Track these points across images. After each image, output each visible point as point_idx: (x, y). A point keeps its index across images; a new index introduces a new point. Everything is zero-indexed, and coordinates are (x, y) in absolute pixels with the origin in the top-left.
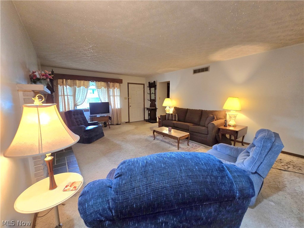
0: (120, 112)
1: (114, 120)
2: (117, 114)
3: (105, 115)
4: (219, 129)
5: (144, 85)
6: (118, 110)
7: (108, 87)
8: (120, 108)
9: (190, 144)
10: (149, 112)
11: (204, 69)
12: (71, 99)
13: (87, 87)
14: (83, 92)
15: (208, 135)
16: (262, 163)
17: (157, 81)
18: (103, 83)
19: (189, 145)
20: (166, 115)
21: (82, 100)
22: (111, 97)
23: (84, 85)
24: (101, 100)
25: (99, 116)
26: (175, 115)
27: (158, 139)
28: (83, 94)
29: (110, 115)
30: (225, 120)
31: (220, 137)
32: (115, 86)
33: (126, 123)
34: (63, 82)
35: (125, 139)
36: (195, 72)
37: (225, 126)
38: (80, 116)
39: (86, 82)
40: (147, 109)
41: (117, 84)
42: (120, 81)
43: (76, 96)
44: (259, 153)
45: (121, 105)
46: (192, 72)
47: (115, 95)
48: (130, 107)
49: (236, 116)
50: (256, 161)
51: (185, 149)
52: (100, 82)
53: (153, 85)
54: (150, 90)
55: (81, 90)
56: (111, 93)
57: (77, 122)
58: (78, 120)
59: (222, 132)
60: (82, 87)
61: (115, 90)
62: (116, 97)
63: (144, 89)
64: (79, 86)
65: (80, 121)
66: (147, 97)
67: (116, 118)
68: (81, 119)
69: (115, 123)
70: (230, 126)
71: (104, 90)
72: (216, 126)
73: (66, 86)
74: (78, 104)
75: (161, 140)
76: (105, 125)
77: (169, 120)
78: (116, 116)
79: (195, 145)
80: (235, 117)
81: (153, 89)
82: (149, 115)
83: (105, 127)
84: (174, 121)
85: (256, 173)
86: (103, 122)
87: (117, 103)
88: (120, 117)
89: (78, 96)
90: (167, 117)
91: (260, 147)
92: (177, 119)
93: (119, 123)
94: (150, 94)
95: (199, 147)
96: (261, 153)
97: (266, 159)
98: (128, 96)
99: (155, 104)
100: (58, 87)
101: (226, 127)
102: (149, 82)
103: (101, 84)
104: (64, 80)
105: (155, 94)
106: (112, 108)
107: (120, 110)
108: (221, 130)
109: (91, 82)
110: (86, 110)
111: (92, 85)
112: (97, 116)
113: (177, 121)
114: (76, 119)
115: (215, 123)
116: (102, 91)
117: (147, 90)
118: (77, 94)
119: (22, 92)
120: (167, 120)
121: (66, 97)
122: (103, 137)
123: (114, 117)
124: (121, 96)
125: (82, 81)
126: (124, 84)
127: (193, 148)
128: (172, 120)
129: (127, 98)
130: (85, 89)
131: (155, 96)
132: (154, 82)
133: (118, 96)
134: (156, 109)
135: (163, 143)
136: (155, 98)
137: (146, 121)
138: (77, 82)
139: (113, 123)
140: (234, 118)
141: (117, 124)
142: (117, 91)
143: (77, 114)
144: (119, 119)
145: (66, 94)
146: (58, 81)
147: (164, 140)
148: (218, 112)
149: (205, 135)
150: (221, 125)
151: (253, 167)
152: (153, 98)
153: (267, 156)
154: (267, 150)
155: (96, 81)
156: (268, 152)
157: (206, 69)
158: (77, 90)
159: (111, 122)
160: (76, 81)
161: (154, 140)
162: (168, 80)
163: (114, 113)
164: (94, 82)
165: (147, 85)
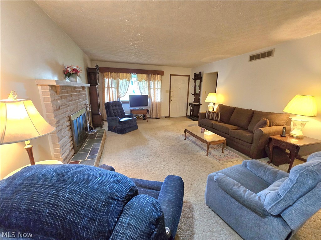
0: (160, 106)
1: (153, 113)
2: (157, 107)
3: (144, 108)
4: (271, 139)
5: (189, 76)
6: (158, 104)
7: (149, 79)
8: (160, 101)
9: (226, 152)
10: (192, 108)
11: (265, 53)
12: (115, 91)
13: (129, 79)
14: (126, 84)
15: (252, 145)
16: (291, 206)
17: (203, 72)
18: (144, 76)
19: (224, 153)
20: (206, 113)
21: (124, 93)
22: (152, 90)
23: (126, 78)
24: (141, 93)
25: (138, 109)
26: (218, 114)
27: (189, 139)
28: (125, 86)
29: (149, 108)
30: (283, 128)
31: (271, 150)
32: (156, 78)
33: (166, 117)
34: (108, 75)
35: (156, 134)
36: (252, 58)
37: (281, 136)
38: (117, 107)
39: (128, 74)
40: (190, 104)
41: (159, 76)
42: (161, 73)
43: (120, 88)
44: (288, 190)
45: (161, 98)
46: (248, 58)
47: (156, 87)
48: (171, 101)
49: (304, 123)
50: (281, 200)
51: (215, 156)
52: (141, 75)
53: (198, 77)
54: (195, 82)
55: (124, 83)
56: (152, 86)
57: (114, 113)
58: (116, 111)
59: (274, 144)
60: (124, 80)
61: (156, 82)
62: (156, 90)
63: (189, 82)
64: (122, 79)
65: (117, 112)
66: (192, 90)
67: (155, 112)
68: (119, 111)
69: (154, 116)
70: (292, 137)
71: (145, 82)
72: (266, 134)
73: (111, 79)
74: (121, 96)
75: (193, 142)
76: (144, 117)
77: (208, 119)
78: (155, 110)
79: (232, 153)
80: (303, 125)
81: (198, 81)
82: (192, 111)
83: (144, 119)
84: (215, 120)
85: (279, 216)
86: (142, 115)
87: (158, 96)
88: (160, 111)
89: (121, 88)
90: (206, 116)
91: (291, 181)
92: (219, 119)
93: (158, 117)
94: (195, 87)
95: (237, 157)
96: (290, 191)
97: (299, 202)
98: (170, 89)
99: (199, 99)
100: (104, 79)
101: (283, 138)
102: (195, 74)
103: (142, 77)
104: (110, 73)
105: (200, 87)
106: (152, 101)
107: (160, 104)
108: (273, 141)
109: (133, 74)
110: (125, 102)
111: (134, 77)
112: (137, 109)
113: (219, 122)
114: (114, 110)
115: (266, 130)
116: (142, 84)
117: (192, 82)
118: (120, 86)
119: (40, 86)
120: (207, 119)
121: (111, 89)
122: (136, 129)
123: (153, 110)
124: (161, 89)
125: (124, 74)
126: (166, 76)
127: (227, 157)
128: (213, 120)
129: (169, 91)
130: (128, 81)
131: (200, 89)
132: (200, 73)
133: (159, 89)
134: (199, 105)
135: (193, 145)
136: (200, 92)
137: (188, 118)
138: (121, 74)
139: (152, 117)
140: (300, 127)
141: (156, 118)
142: (157, 84)
143: (115, 106)
144: (158, 113)
145: (110, 86)
146: (104, 74)
147: (196, 142)
148: (276, 115)
149: (248, 144)
150: (275, 133)
151: (273, 206)
152: (197, 92)
153: (302, 198)
154: (304, 190)
155: (137, 74)
156: (306, 193)
157: (269, 54)
158: (120, 83)
159: (150, 115)
160: (119, 74)
161: (185, 139)
162: (216, 71)
163: (153, 107)
164: (136, 74)
165: (192, 76)
